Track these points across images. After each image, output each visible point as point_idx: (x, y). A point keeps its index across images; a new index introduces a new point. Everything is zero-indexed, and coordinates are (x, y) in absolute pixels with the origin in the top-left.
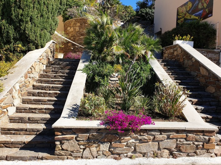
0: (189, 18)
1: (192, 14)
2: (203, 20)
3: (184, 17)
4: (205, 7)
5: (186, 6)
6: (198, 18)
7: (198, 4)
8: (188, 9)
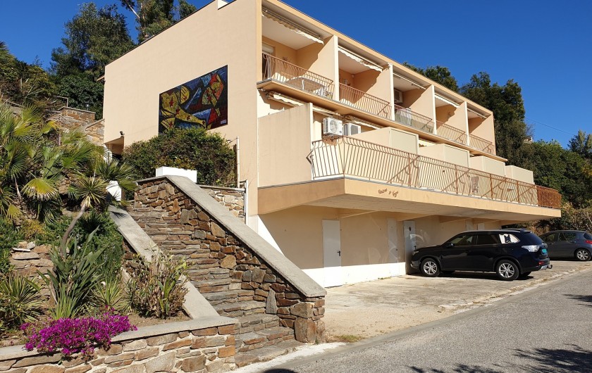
0: (186, 120)
1: (191, 113)
2: (212, 128)
3: (175, 115)
4: (214, 105)
5: (178, 94)
6: (203, 122)
7: (201, 95)
8: (183, 102)
